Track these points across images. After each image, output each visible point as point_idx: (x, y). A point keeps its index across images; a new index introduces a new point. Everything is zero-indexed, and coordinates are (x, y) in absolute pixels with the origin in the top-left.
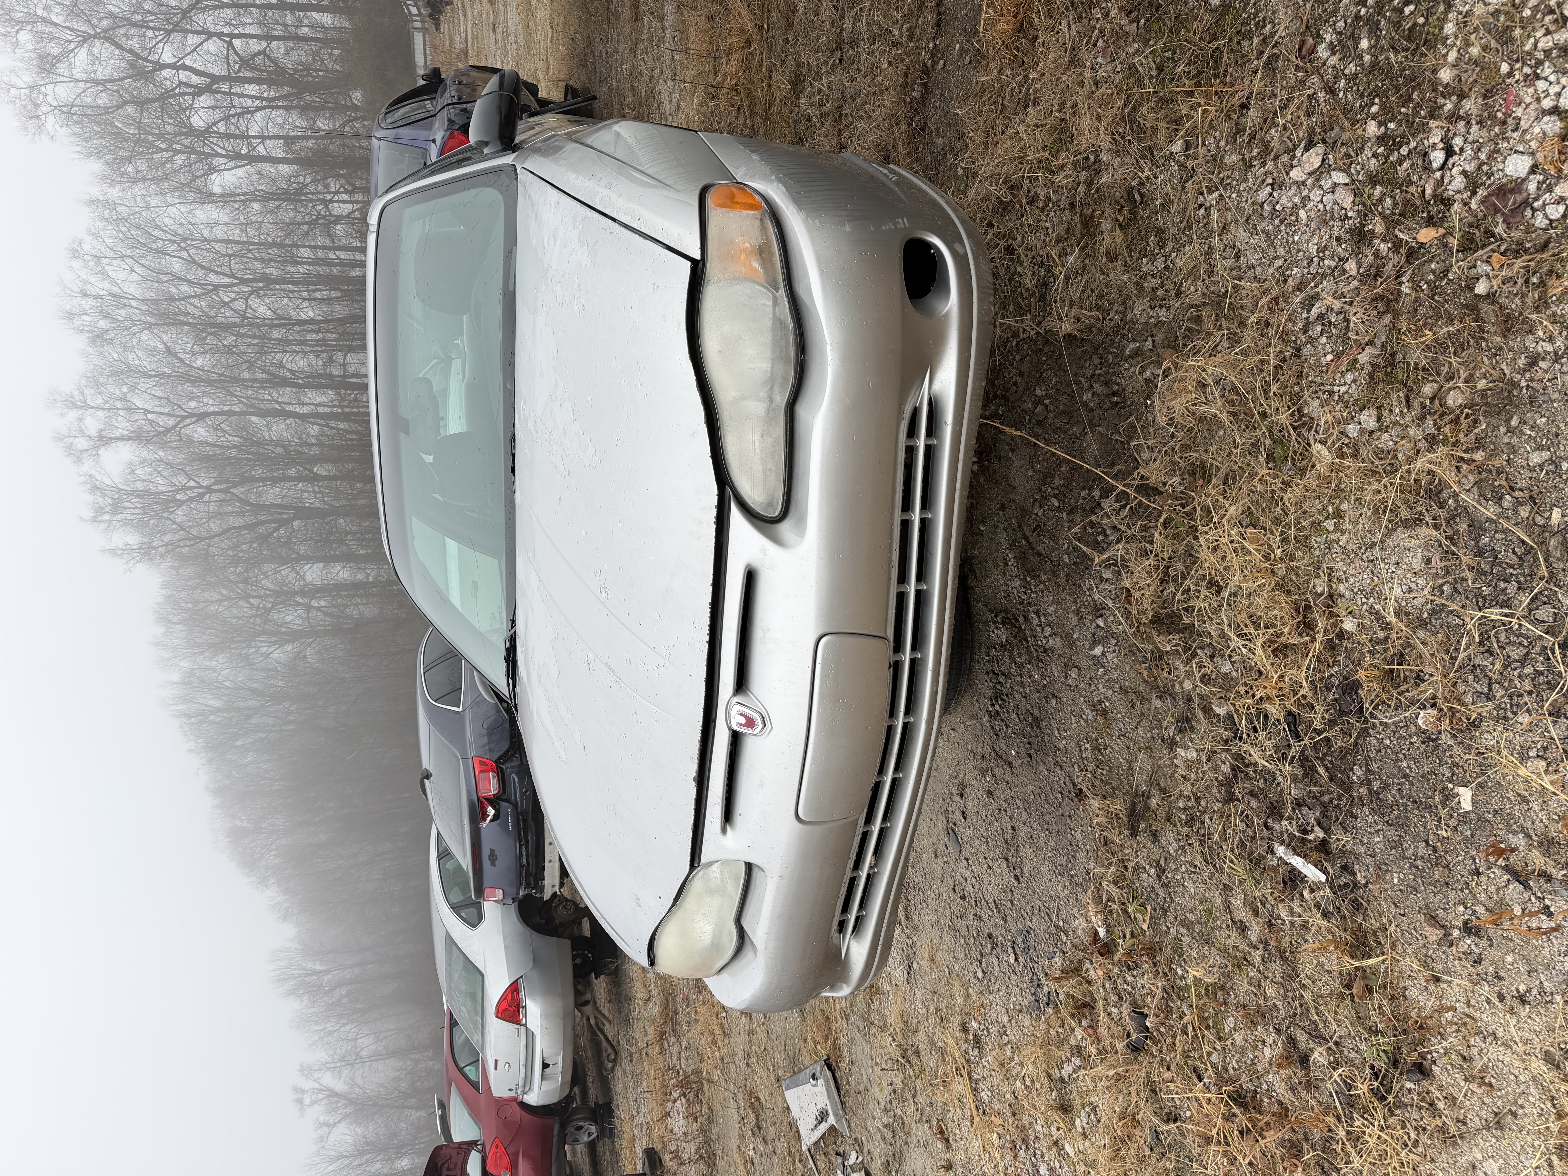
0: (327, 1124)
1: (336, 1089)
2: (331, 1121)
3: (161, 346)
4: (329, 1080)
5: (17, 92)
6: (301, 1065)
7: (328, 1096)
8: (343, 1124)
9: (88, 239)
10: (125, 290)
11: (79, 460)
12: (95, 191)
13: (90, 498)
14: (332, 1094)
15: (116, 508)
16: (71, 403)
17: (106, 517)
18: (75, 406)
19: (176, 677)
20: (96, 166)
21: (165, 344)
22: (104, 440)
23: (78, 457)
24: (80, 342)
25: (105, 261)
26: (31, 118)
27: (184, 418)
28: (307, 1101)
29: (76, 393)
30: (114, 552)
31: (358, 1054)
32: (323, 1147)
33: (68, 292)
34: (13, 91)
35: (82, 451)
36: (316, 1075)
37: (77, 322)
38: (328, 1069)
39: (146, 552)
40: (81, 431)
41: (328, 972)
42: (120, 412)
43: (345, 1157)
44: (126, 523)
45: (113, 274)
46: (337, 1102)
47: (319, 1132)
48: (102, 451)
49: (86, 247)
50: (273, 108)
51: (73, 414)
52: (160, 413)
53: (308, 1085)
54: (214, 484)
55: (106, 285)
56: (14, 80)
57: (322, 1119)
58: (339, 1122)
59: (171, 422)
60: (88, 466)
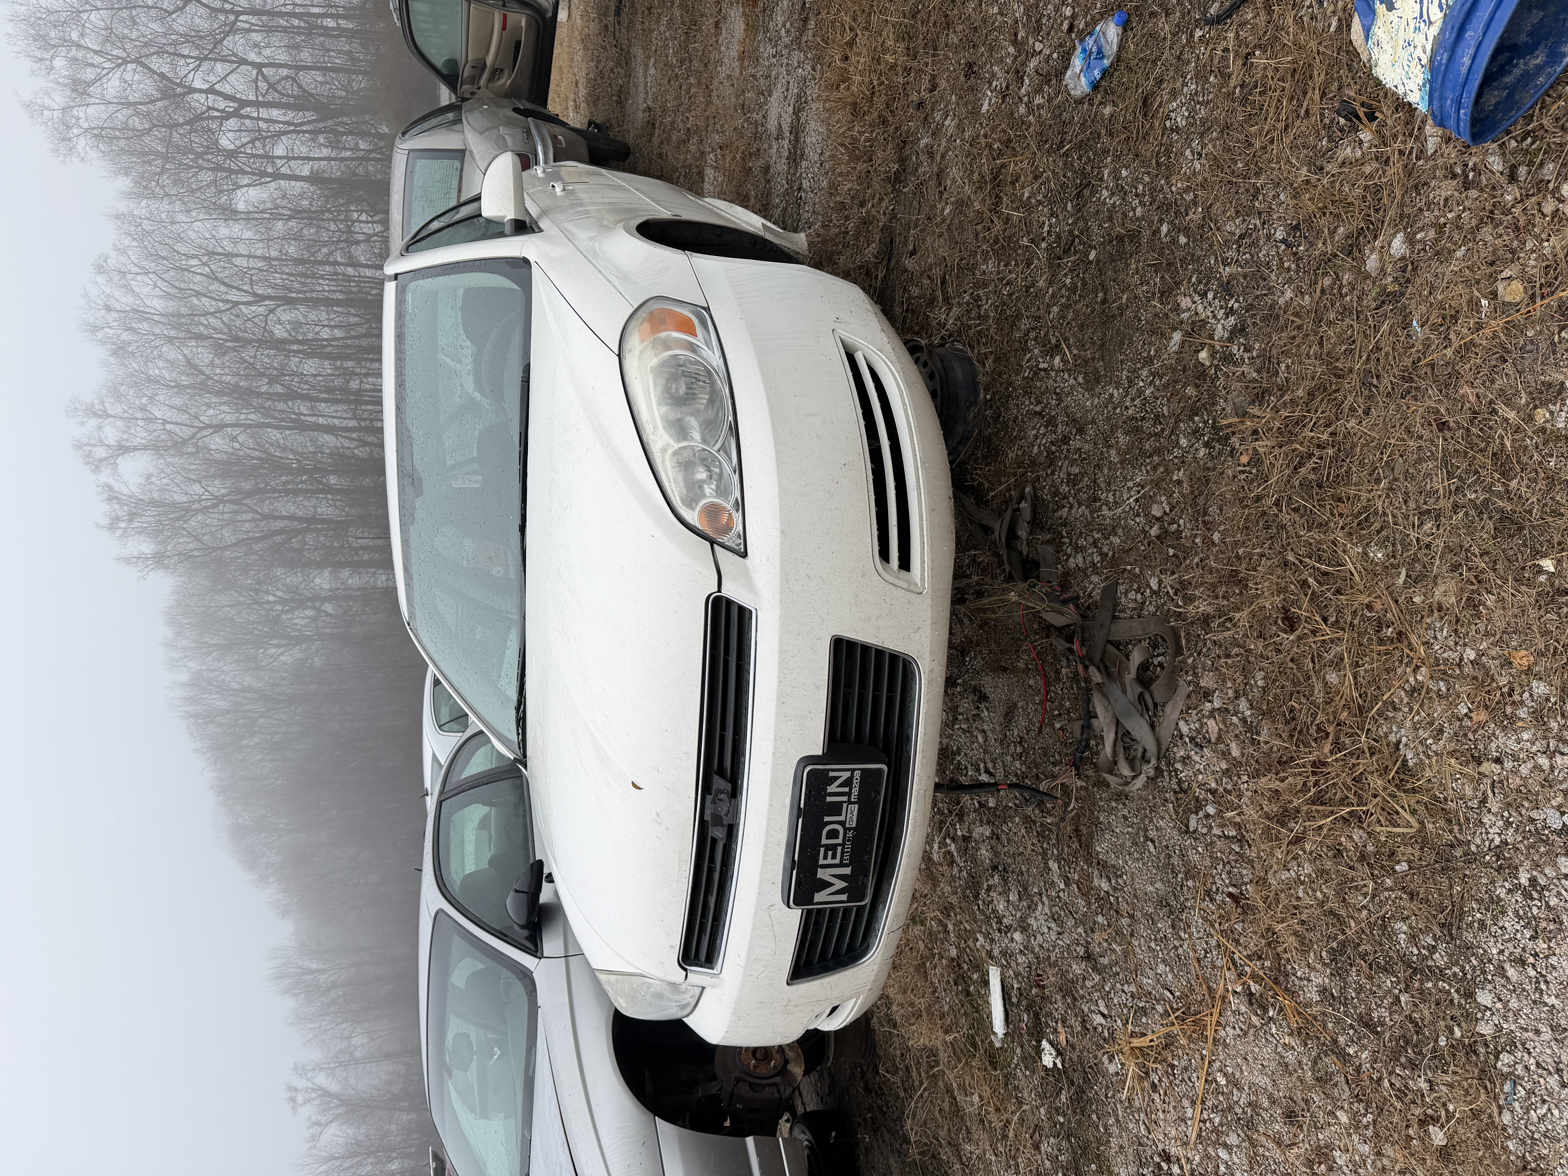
0: (318, 1124)
1: (329, 1089)
2: (323, 1121)
3: (181, 357)
4: (322, 1080)
5: (50, 113)
6: (295, 1064)
7: (321, 1095)
8: (335, 1125)
9: (113, 254)
10: (148, 304)
11: (97, 469)
12: (123, 206)
13: (106, 507)
14: (325, 1093)
15: (132, 516)
16: (91, 411)
17: (123, 525)
18: (95, 414)
19: (184, 677)
20: (124, 183)
21: (185, 356)
22: (122, 449)
23: (96, 465)
24: (101, 353)
25: (129, 277)
26: (64, 139)
27: (201, 429)
28: (300, 1100)
29: (96, 402)
30: (128, 560)
31: (351, 1055)
32: (314, 1147)
33: (92, 305)
34: (46, 112)
35: (101, 460)
36: (310, 1074)
37: (100, 335)
38: (322, 1069)
39: (159, 560)
40: (101, 440)
41: (323, 971)
42: (139, 422)
43: (337, 1158)
44: (142, 531)
45: (137, 290)
46: (330, 1102)
47: (311, 1131)
48: (120, 460)
49: (111, 262)
50: (299, 132)
51: (93, 422)
52: (177, 423)
53: (302, 1083)
54: (228, 494)
55: (129, 299)
56: (48, 101)
57: (314, 1119)
58: (331, 1121)
59: (189, 431)
60: (104, 477)
